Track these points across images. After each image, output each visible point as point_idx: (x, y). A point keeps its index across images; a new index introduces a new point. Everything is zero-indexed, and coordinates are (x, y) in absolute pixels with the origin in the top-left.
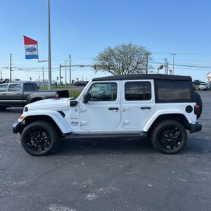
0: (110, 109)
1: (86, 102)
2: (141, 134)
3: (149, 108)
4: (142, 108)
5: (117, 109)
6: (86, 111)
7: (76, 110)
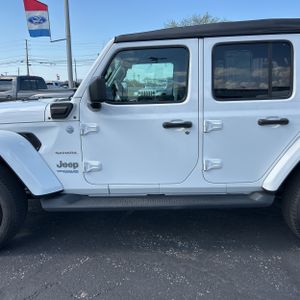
0: (168, 126)
1: (95, 105)
2: (258, 198)
3: (284, 122)
4: (263, 123)
5: (188, 125)
6: (98, 130)
7: (71, 131)
